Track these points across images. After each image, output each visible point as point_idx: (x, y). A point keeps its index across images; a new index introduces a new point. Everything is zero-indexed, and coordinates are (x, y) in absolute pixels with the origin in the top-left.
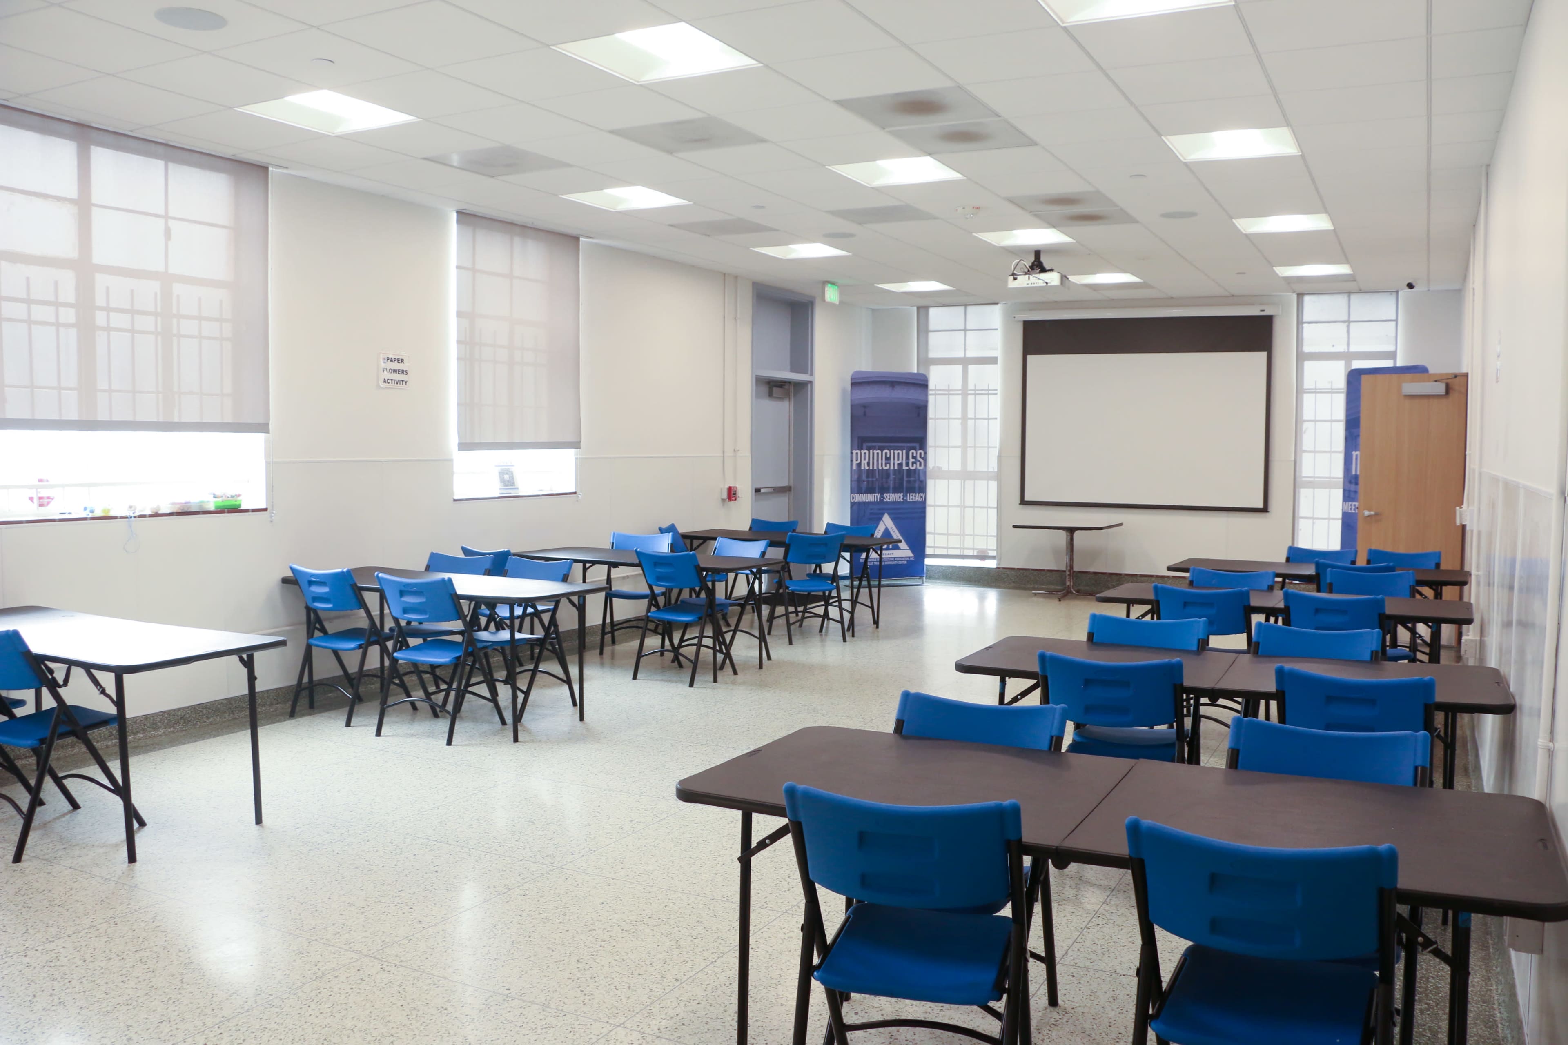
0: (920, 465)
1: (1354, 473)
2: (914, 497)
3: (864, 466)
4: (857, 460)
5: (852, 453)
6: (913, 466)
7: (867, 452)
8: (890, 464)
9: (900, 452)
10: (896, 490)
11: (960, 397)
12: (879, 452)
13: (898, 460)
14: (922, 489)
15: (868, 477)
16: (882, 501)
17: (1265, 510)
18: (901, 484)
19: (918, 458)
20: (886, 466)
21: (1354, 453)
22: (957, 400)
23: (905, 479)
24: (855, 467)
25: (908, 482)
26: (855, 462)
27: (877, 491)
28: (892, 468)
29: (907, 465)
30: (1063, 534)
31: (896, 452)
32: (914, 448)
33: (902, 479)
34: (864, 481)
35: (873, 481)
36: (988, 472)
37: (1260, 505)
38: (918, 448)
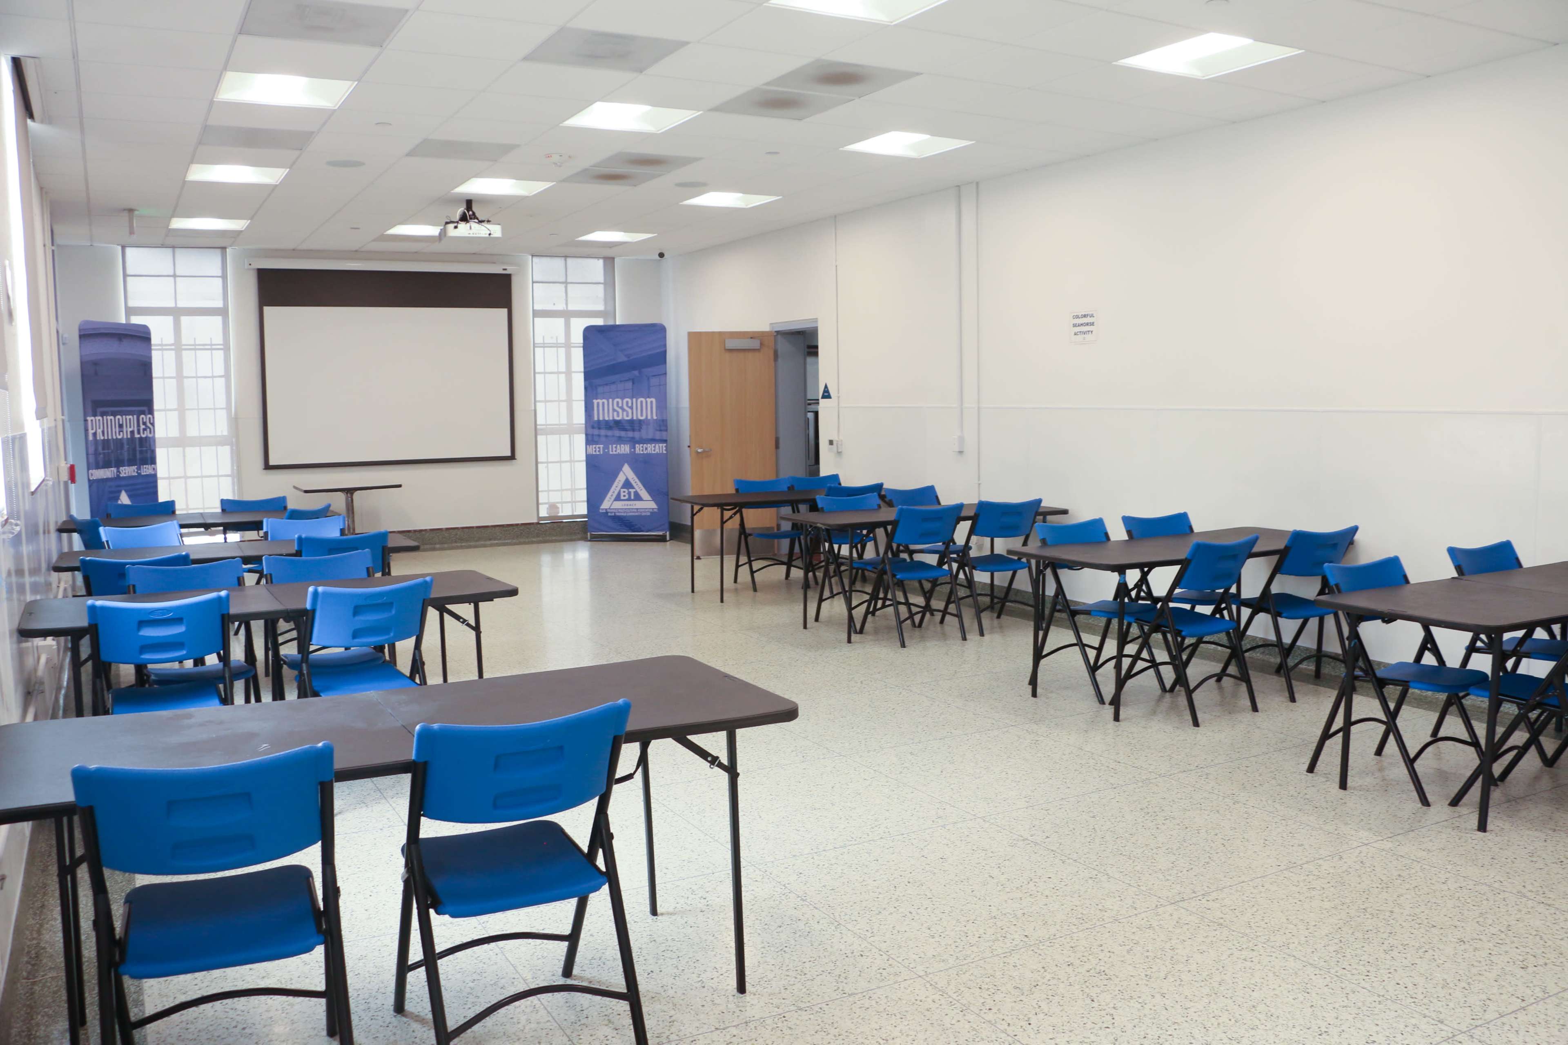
0: (150, 432)
1: (596, 419)
2: (146, 470)
3: (100, 437)
4: (92, 429)
5: (86, 421)
6: (144, 433)
7: (100, 418)
8: (122, 431)
9: (131, 417)
10: (131, 463)
11: (173, 353)
12: (112, 417)
13: (130, 427)
14: (153, 461)
15: (103, 449)
16: (118, 476)
17: (512, 457)
18: (134, 455)
19: (148, 424)
20: (119, 435)
21: (595, 401)
22: (170, 356)
23: (138, 449)
24: (91, 438)
25: (141, 452)
26: (91, 432)
27: (113, 465)
28: (125, 437)
29: (139, 433)
30: (341, 496)
31: (128, 417)
32: (143, 413)
33: (134, 450)
34: (100, 454)
35: (108, 453)
36: (216, 437)
37: (509, 454)
38: (147, 412)
